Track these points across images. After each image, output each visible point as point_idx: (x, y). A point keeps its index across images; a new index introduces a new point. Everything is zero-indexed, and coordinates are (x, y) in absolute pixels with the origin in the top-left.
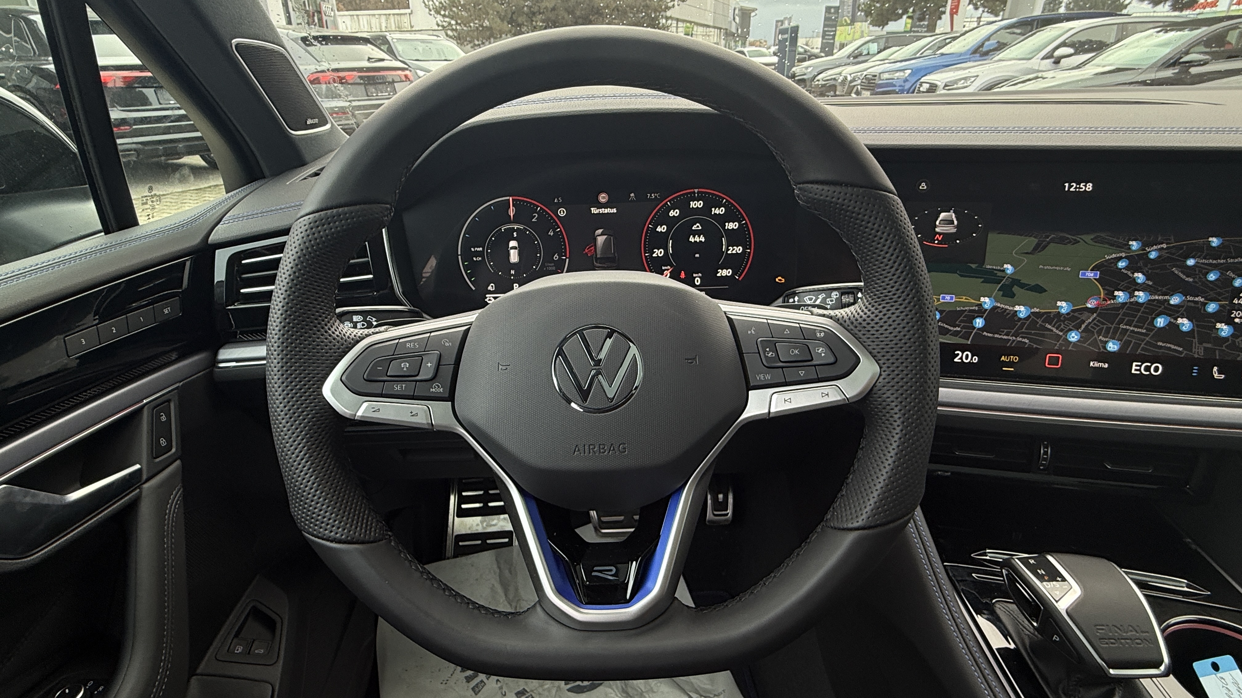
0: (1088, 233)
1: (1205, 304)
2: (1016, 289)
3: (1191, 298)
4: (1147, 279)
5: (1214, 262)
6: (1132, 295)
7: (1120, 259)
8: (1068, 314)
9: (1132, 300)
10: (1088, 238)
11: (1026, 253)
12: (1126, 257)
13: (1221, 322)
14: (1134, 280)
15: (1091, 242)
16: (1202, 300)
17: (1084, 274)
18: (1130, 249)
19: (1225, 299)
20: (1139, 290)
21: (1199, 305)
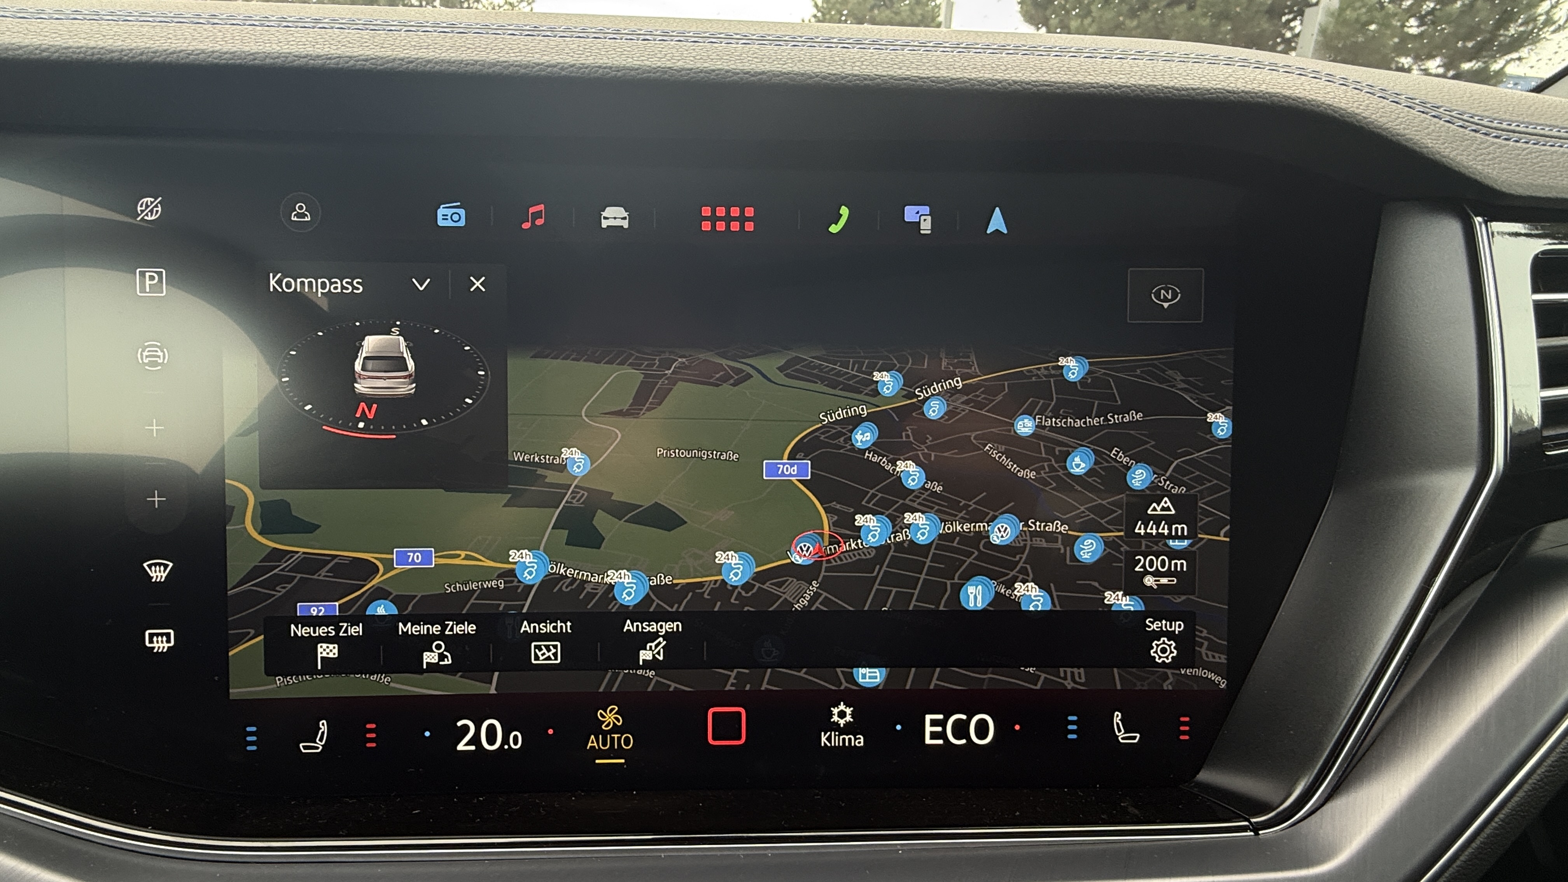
0: (765, 353)
1: (1070, 541)
2: (602, 520)
3: (1038, 526)
4: (929, 478)
5: (1079, 423)
6: (898, 525)
7: (856, 422)
8: (747, 586)
9: (900, 537)
10: (771, 364)
11: (619, 413)
12: (870, 418)
13: (1114, 589)
14: (897, 484)
15: (781, 378)
16: (1063, 529)
17: (773, 470)
18: (876, 393)
19: (1116, 523)
20: (913, 511)
21: (1059, 545)
